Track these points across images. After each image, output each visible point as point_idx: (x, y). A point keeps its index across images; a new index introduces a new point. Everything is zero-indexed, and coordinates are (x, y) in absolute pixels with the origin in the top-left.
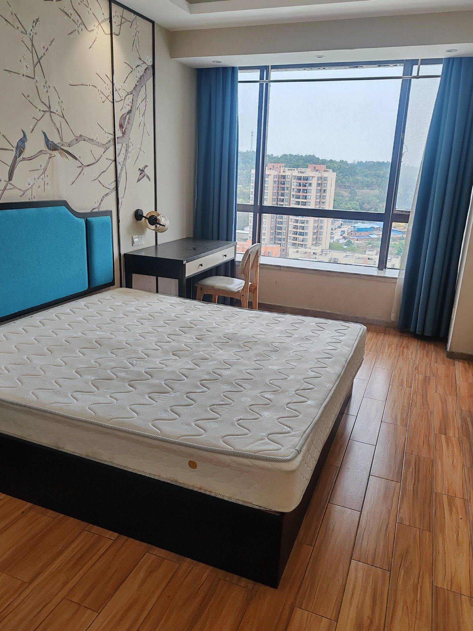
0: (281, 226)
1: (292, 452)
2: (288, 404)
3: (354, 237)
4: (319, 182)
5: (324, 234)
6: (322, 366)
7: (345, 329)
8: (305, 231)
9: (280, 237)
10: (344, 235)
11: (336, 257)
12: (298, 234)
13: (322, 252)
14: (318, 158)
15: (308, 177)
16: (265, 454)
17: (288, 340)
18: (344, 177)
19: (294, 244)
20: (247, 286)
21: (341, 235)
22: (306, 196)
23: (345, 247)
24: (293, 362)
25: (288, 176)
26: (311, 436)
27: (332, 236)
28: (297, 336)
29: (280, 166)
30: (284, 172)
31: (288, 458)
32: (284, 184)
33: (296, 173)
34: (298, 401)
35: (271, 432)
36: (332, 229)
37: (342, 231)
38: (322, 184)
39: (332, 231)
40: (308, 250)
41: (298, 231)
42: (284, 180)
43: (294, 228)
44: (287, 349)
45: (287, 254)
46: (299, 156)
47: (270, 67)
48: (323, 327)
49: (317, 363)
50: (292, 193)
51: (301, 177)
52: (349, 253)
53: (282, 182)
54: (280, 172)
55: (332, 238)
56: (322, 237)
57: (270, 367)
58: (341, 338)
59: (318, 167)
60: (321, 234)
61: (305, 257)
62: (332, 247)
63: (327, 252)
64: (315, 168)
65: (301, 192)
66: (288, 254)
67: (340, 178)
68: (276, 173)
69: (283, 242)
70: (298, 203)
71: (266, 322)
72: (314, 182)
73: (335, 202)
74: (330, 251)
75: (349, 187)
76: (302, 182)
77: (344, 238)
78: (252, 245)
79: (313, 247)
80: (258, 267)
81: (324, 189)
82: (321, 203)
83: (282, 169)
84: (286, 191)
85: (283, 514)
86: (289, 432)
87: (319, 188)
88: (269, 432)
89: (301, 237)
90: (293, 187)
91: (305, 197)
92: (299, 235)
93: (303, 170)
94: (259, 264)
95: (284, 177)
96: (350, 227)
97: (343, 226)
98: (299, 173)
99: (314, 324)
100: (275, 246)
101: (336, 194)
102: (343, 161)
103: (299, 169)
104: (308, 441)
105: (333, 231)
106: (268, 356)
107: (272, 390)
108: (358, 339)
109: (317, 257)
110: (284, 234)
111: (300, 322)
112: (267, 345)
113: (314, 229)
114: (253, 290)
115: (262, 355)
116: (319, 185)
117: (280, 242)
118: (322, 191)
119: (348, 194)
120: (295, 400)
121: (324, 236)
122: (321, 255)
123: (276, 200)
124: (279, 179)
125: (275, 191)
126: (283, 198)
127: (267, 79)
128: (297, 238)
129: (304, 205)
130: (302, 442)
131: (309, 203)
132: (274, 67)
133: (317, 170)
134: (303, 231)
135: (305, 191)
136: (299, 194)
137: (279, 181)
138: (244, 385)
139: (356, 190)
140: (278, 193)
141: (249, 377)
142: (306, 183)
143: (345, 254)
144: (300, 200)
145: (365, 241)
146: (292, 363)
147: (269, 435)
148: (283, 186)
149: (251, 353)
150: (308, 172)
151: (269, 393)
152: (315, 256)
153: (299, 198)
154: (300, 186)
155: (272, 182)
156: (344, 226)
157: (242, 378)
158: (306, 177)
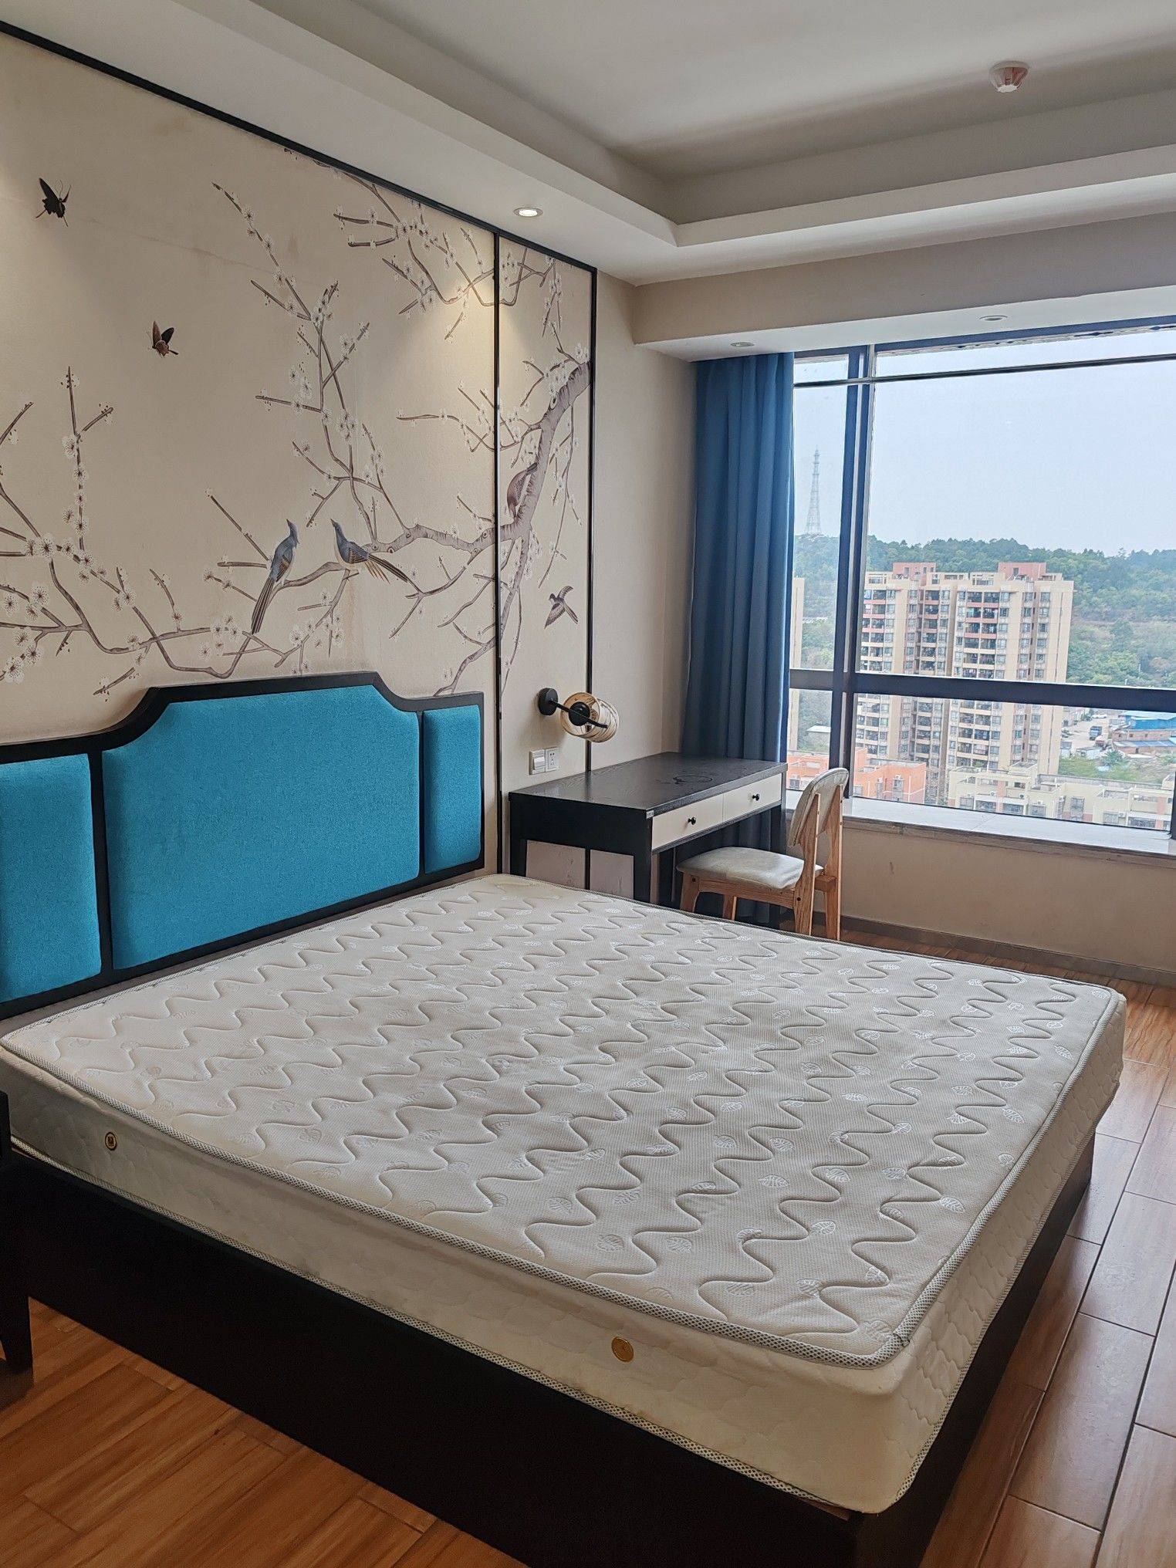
0: (928, 715)
1: (885, 1342)
2: (884, 1203)
3: (1129, 744)
4: (1029, 605)
5: (1044, 735)
6: (991, 1101)
7: (1063, 1001)
8: (992, 728)
9: (925, 742)
10: (1098, 738)
11: (1077, 796)
12: (973, 736)
13: (1040, 781)
14: (1025, 547)
15: (998, 594)
16: (807, 1339)
17: (904, 1024)
18: (1095, 591)
19: (963, 762)
20: (809, 876)
21: (1092, 739)
22: (995, 640)
23: (1101, 769)
24: (910, 1085)
25: (946, 593)
26: (942, 1297)
27: (1067, 740)
28: (926, 1013)
29: (925, 568)
30: (935, 582)
31: (869, 1357)
32: (935, 611)
33: (966, 584)
34: (916, 1196)
35: (833, 1278)
36: (1066, 723)
37: (1094, 728)
38: (1035, 611)
39: (1067, 729)
40: (1000, 777)
41: (975, 727)
42: (935, 602)
43: (962, 720)
44: (899, 1049)
45: (943, 787)
46: (975, 544)
47: (872, 349)
48: (1004, 993)
49: (977, 1091)
50: (956, 634)
51: (981, 593)
52: (1113, 786)
53: (931, 607)
54: (924, 584)
55: (1065, 745)
56: (1037, 742)
57: (848, 1097)
58: (1050, 1025)
59: (1023, 568)
60: (1036, 735)
61: (993, 794)
62: (1066, 769)
63: (1054, 781)
64: (1016, 570)
65: (980, 630)
66: (948, 785)
67: (1085, 593)
68: (914, 586)
69: (933, 755)
70: (973, 658)
71: (851, 972)
72: (1015, 606)
73: (1073, 654)
74: (1061, 779)
75: (1109, 617)
76: (982, 605)
77: (1100, 745)
78: (830, 768)
79: (1013, 769)
80: (841, 827)
81: (1043, 621)
82: (1035, 657)
83: (930, 576)
84: (941, 630)
85: (856, 1516)
86: (881, 1284)
87: (1028, 620)
88: (825, 1277)
89: (981, 744)
90: (957, 619)
91: (992, 644)
92: (976, 738)
93: (986, 576)
94: (841, 820)
95: (935, 595)
96: (1116, 717)
97: (1094, 716)
98: (974, 584)
99: (979, 983)
100: (911, 765)
101: (1076, 635)
102: (1091, 551)
103: (975, 575)
104: (933, 1312)
105: (1070, 729)
106: (846, 1066)
107: (846, 1161)
108: (1100, 1027)
109: (1025, 793)
110: (937, 734)
111: (943, 977)
112: (844, 1034)
113: (1016, 722)
114: (826, 884)
115: (829, 1063)
116: (1026, 612)
117: (925, 756)
118: (1037, 627)
119: (1108, 634)
120: (906, 1194)
121: (1043, 741)
122: (1038, 789)
123: (915, 652)
124: (922, 599)
125: (913, 630)
126: (933, 645)
127: (865, 375)
128: (970, 745)
129: (988, 662)
130: (913, 1313)
131: (1002, 659)
132: (881, 348)
133: (1023, 577)
134: (986, 728)
135: (992, 629)
136: (974, 635)
137: (921, 605)
138: (771, 1141)
139: (1131, 623)
140: (920, 633)
141: (790, 1120)
142: (993, 609)
143: (1102, 789)
144: (979, 651)
145: (1158, 754)
146: (907, 1090)
147: (824, 1285)
148: (934, 617)
149: (802, 1055)
150: (999, 582)
151: (837, 1168)
152: (1019, 792)
153: (975, 645)
154: (977, 615)
155: (905, 608)
156: (1099, 716)
157: (773, 1122)
158: (992, 593)
